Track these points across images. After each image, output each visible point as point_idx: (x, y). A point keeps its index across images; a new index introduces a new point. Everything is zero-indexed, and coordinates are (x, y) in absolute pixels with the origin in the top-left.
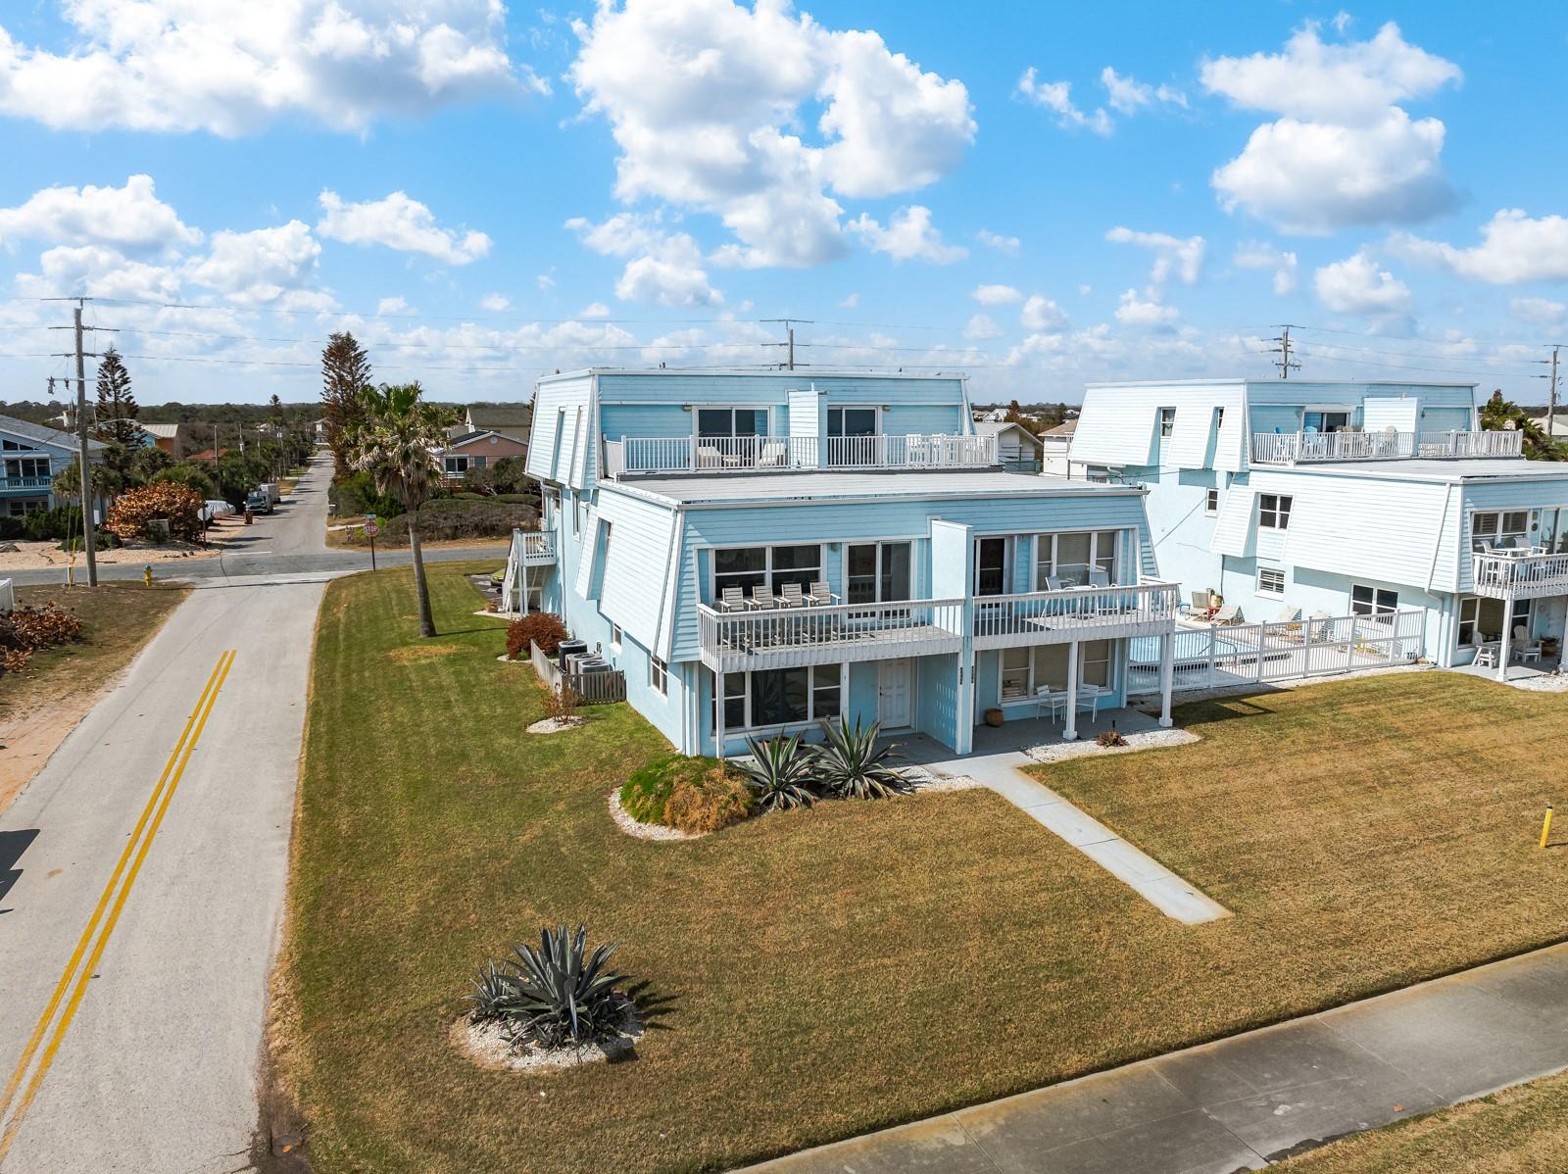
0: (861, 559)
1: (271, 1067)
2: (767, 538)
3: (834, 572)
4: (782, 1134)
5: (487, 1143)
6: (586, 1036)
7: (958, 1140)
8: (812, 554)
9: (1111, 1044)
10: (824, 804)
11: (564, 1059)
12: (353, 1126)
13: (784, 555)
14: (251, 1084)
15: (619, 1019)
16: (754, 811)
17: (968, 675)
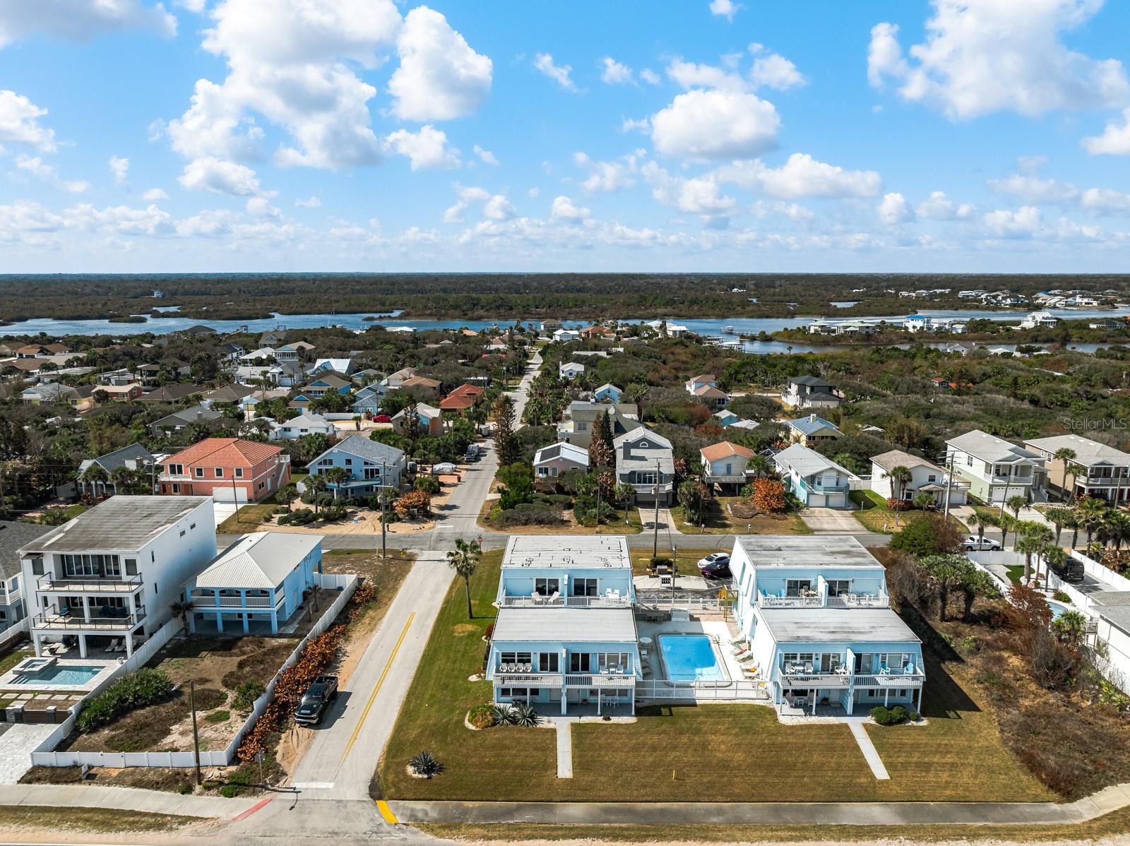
0: (543, 657)
1: (378, 766)
2: (516, 650)
3: (536, 660)
4: (444, 797)
5: (402, 787)
6: (425, 773)
7: (471, 806)
8: (529, 655)
9: (511, 798)
10: (512, 726)
11: (420, 776)
12: (386, 780)
13: (520, 655)
14: (374, 768)
15: (433, 771)
16: (494, 724)
17: (564, 694)
